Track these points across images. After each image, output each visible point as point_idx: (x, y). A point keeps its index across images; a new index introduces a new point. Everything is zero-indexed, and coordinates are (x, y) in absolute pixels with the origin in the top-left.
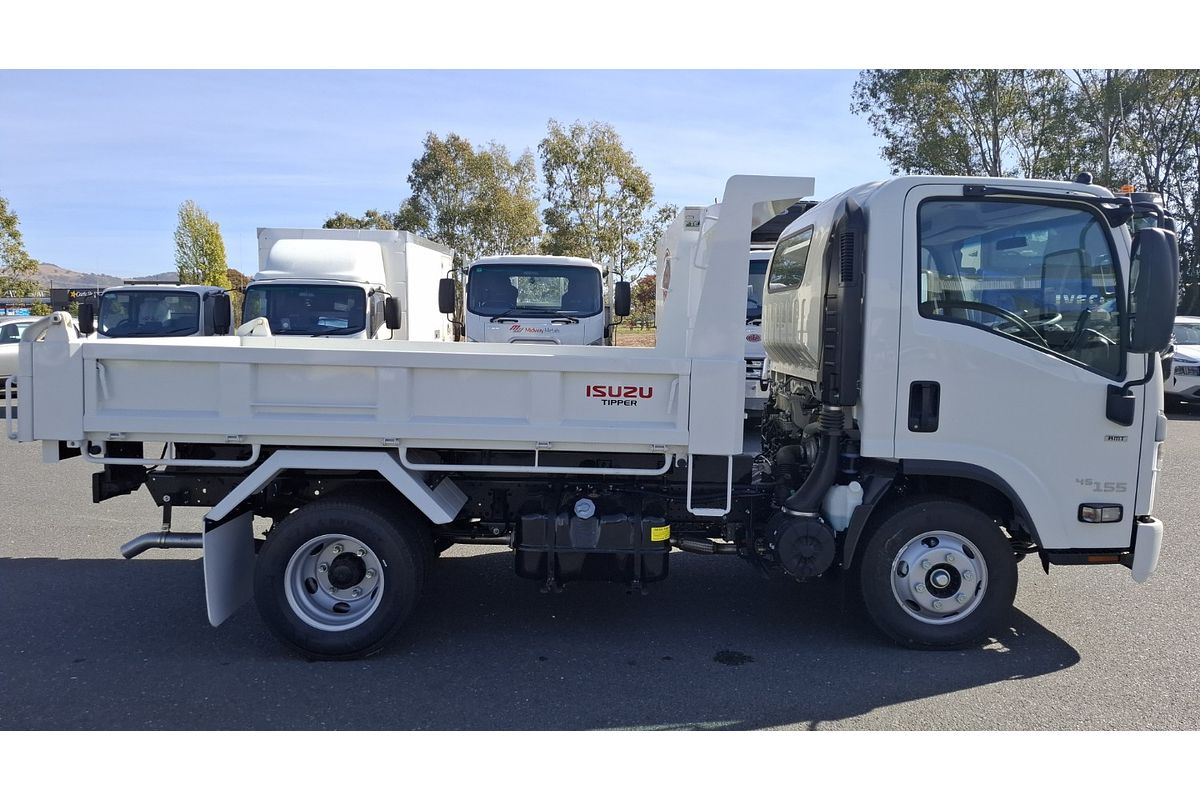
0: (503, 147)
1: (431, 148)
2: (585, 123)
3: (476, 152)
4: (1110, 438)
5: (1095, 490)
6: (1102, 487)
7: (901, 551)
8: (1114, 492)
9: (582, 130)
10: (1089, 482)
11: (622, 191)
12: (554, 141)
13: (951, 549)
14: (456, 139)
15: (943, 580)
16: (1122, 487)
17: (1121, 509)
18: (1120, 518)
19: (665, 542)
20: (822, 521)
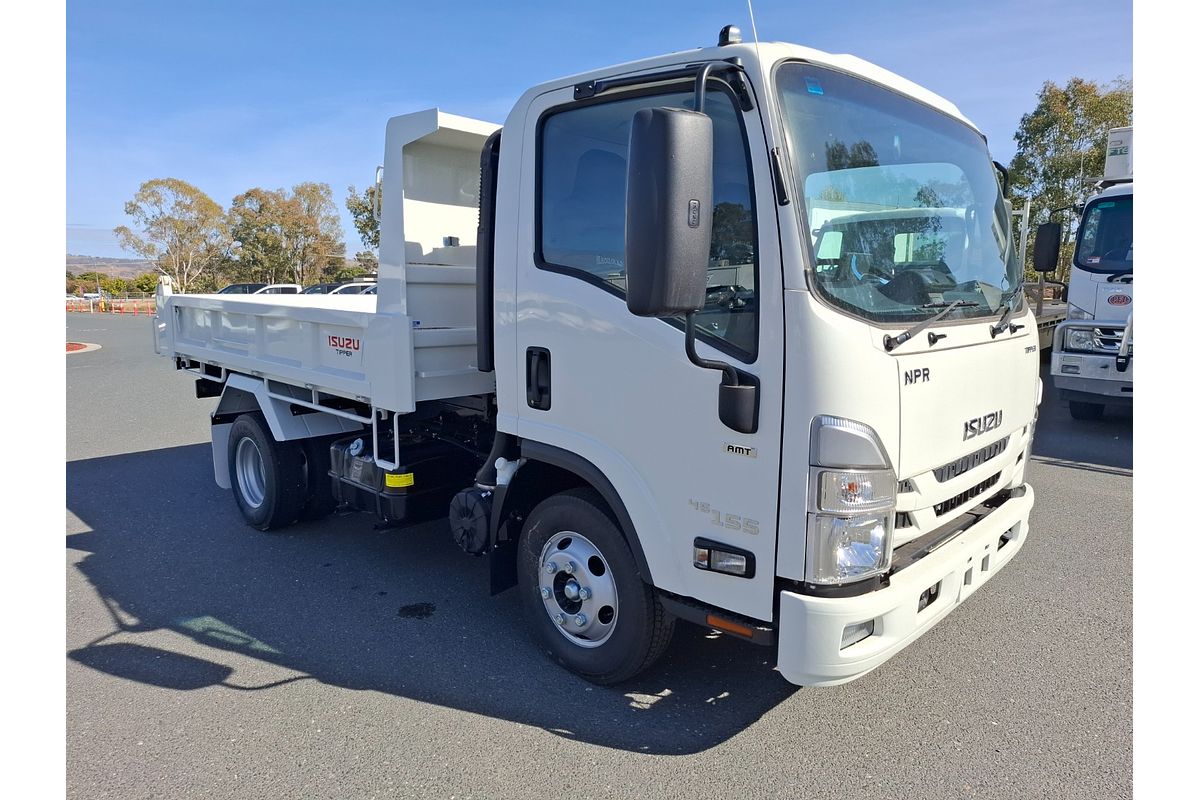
5: (714, 522)
6: (723, 520)
7: (546, 547)
8: (741, 531)
10: (705, 507)
13: (576, 556)
16: (752, 527)
17: (751, 559)
18: (750, 572)
19: (408, 489)
20: (483, 495)
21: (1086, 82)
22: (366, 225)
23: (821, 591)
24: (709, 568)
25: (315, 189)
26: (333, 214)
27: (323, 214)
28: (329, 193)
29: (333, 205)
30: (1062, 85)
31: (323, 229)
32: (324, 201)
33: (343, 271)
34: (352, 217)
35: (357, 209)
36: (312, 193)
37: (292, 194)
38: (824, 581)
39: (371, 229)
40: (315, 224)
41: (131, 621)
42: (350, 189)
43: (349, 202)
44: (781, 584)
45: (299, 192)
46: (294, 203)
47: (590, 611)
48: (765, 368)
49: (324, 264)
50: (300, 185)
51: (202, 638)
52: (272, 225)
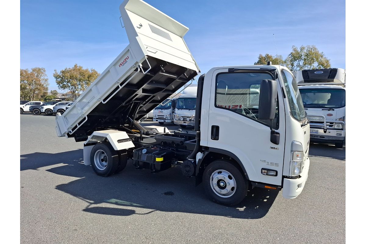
0: (281, 56)
1: (260, 59)
2: (305, 46)
3: (274, 58)
4: (272, 148)
5: (267, 164)
6: (269, 164)
7: (213, 174)
8: (274, 166)
9: (304, 48)
10: (265, 161)
11: (319, 65)
12: (293, 52)
13: (224, 175)
14: (268, 55)
15: (222, 184)
16: (277, 165)
17: (277, 172)
18: (276, 175)
19: (161, 162)
20: (192, 162)
21: (270, 55)
22: (60, 82)
23: (292, 178)
24: (267, 175)
25: (39, 69)
26: (46, 78)
27: (42, 78)
28: (44, 71)
29: (46, 75)
30: (264, 55)
31: (42, 82)
32: (42, 73)
33: (47, 97)
34: (55, 79)
35: (57, 77)
36: (39, 71)
37: (31, 71)
38: (293, 176)
39: (61, 84)
40: (40, 81)
41: (92, 202)
42: (55, 71)
43: (54, 74)
44: (284, 177)
45: (34, 70)
46: (32, 74)
47: (229, 188)
48: (281, 130)
49: (42, 94)
50: (34, 68)
51: (116, 203)
52: (24, 81)
